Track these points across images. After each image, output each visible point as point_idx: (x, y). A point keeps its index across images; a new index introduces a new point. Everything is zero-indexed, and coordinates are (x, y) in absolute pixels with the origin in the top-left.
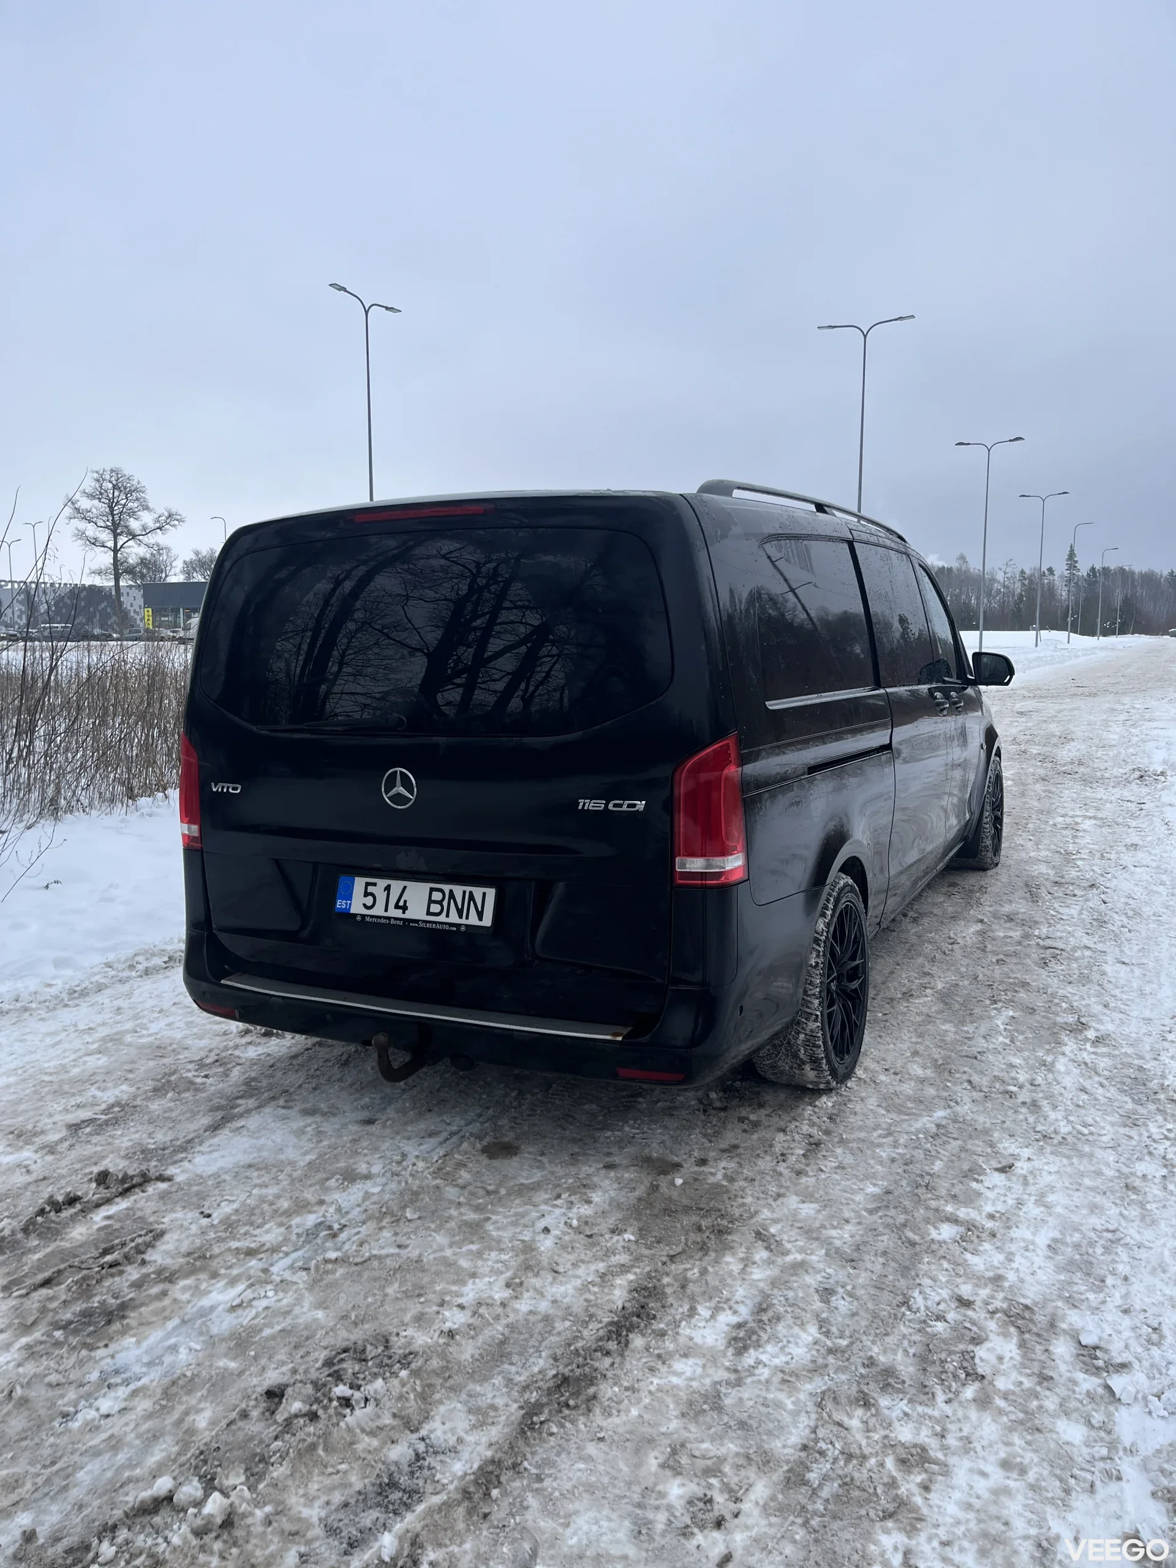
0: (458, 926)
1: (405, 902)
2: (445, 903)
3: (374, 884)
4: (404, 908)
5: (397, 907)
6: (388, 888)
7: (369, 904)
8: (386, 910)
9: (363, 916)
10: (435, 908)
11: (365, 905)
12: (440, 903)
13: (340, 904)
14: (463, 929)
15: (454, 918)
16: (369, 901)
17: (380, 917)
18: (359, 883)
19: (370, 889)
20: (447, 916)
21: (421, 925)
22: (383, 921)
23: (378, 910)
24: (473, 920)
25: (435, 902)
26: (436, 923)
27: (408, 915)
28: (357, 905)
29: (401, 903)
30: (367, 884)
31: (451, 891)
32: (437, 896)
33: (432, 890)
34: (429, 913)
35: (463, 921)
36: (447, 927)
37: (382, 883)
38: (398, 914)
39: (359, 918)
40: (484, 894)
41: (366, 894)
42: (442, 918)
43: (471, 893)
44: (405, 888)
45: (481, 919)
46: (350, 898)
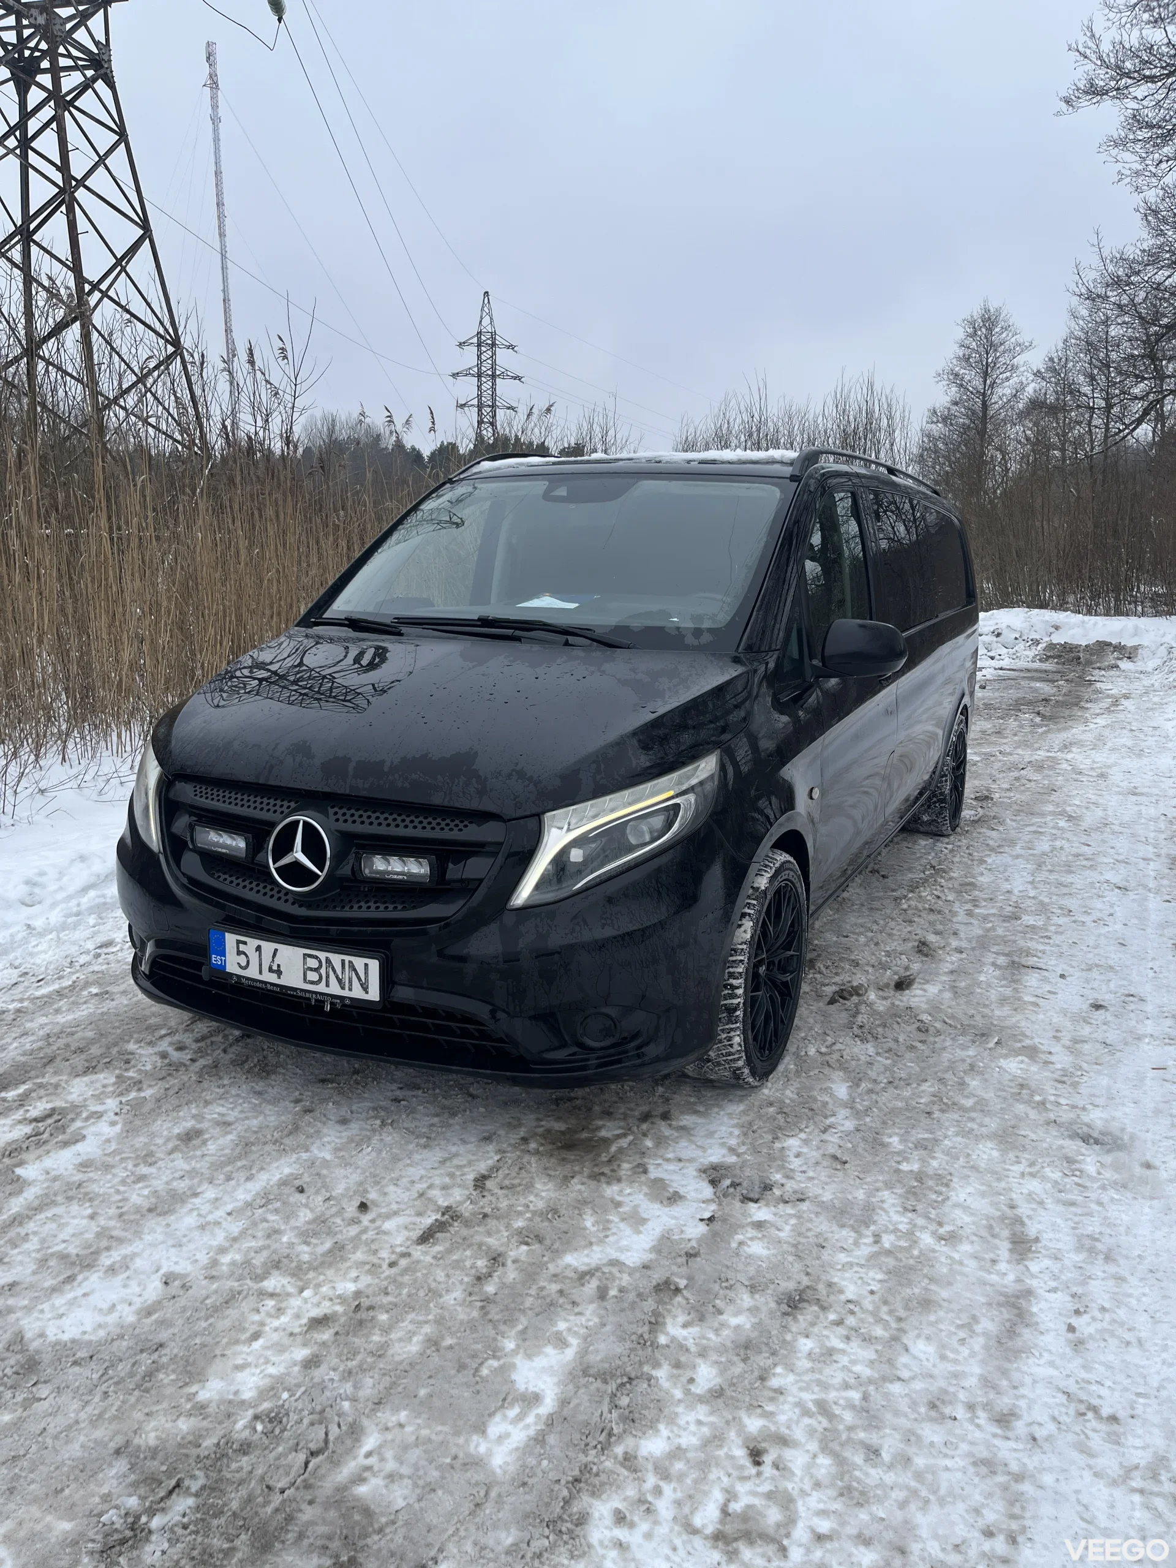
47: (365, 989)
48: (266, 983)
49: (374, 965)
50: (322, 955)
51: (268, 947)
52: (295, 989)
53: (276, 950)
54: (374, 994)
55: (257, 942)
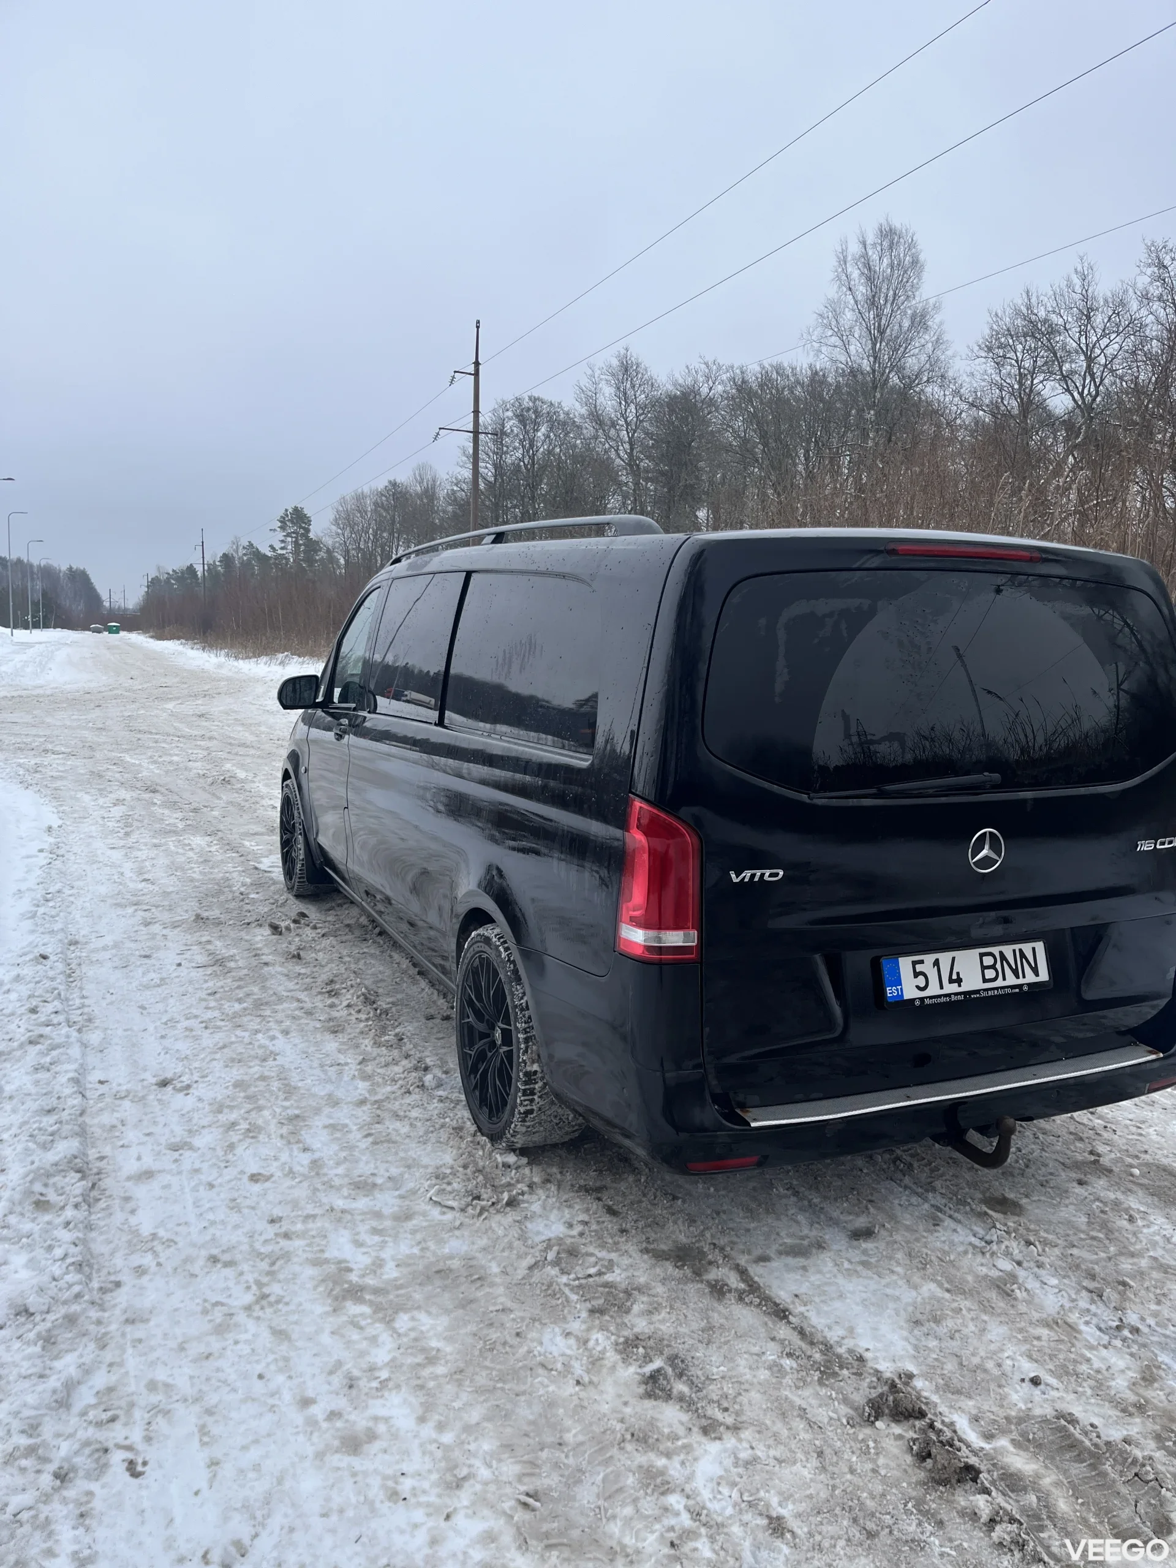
0: (1020, 986)
1: (958, 974)
2: (998, 966)
3: (922, 962)
4: (959, 981)
5: (951, 981)
6: (936, 963)
7: (922, 985)
8: (942, 987)
9: (922, 999)
10: (990, 974)
11: (918, 987)
12: (993, 967)
13: (890, 992)
14: (1025, 988)
15: (1011, 980)
16: (921, 982)
17: (939, 996)
18: (905, 964)
19: (919, 968)
20: (1004, 979)
21: (983, 994)
22: (943, 1000)
23: (933, 990)
24: (1030, 978)
25: (988, 967)
26: (997, 988)
27: (965, 987)
28: (909, 989)
29: (954, 977)
30: (914, 963)
31: (1001, 953)
32: (989, 961)
33: (982, 955)
34: (985, 981)
35: (1021, 981)
36: (1009, 991)
37: (929, 959)
38: (953, 988)
39: (917, 1003)
40: (1034, 949)
41: (916, 974)
42: (999, 983)
43: (1021, 951)
44: (954, 959)
45: (1037, 975)
46: (898, 982)
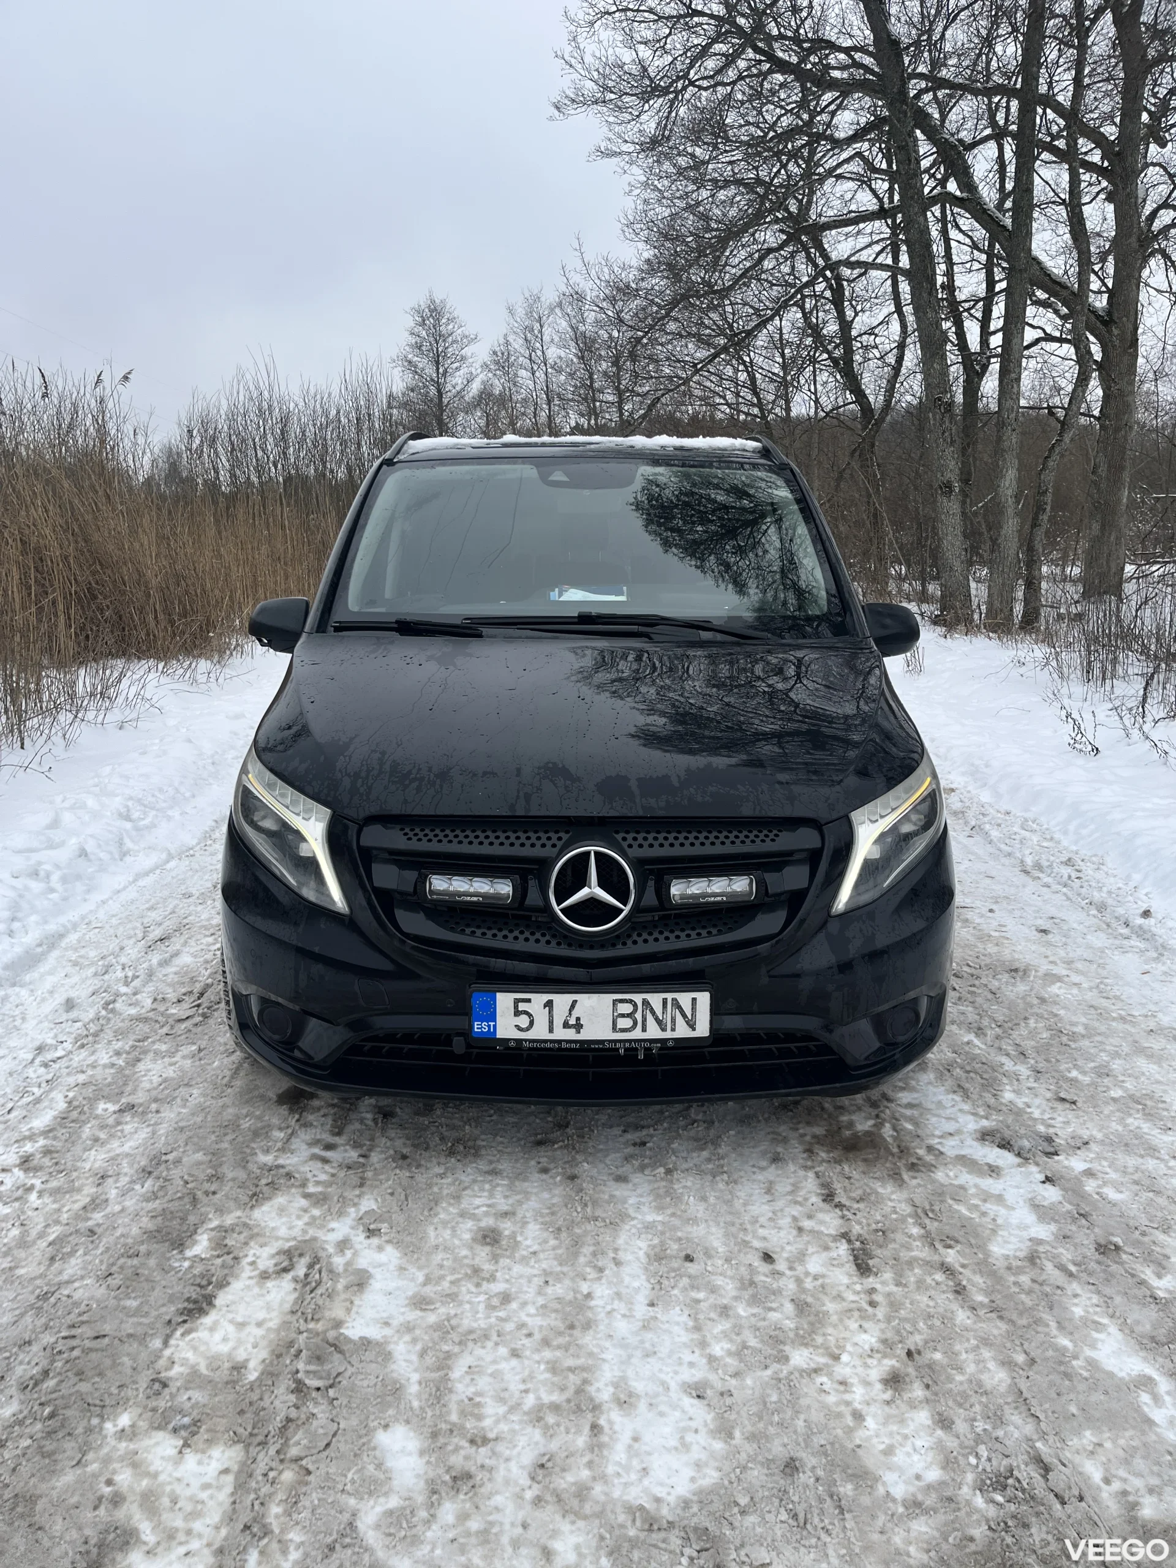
47: (693, 1027)
48: (559, 1042)
49: (704, 999)
50: (638, 998)
51: (562, 1001)
52: (602, 1042)
53: (575, 1002)
54: (703, 1029)
55: (546, 997)
